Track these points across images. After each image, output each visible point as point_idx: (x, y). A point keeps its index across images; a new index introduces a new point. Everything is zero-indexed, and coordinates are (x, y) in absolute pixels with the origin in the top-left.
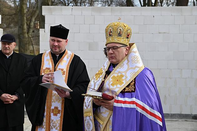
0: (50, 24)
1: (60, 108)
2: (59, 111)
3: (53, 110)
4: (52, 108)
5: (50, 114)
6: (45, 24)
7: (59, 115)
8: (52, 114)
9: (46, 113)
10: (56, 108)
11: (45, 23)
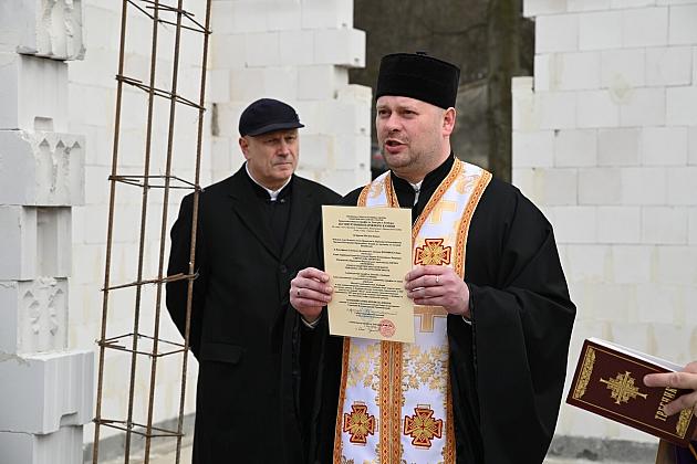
0: (556, 54)
1: (440, 413)
2: (438, 424)
3: (410, 422)
4: (407, 411)
5: (397, 440)
6: (536, 58)
7: (439, 443)
8: (406, 441)
9: (381, 436)
10: (424, 412)
11: (537, 50)
